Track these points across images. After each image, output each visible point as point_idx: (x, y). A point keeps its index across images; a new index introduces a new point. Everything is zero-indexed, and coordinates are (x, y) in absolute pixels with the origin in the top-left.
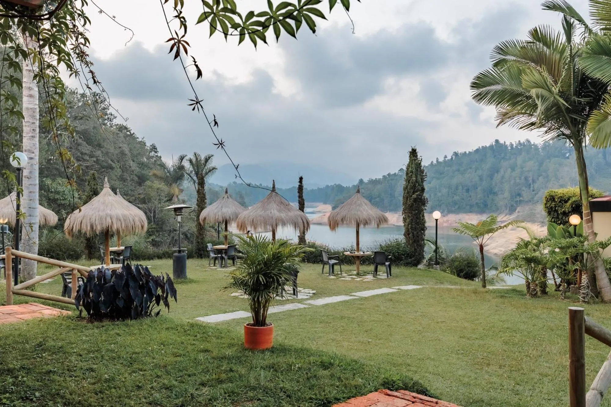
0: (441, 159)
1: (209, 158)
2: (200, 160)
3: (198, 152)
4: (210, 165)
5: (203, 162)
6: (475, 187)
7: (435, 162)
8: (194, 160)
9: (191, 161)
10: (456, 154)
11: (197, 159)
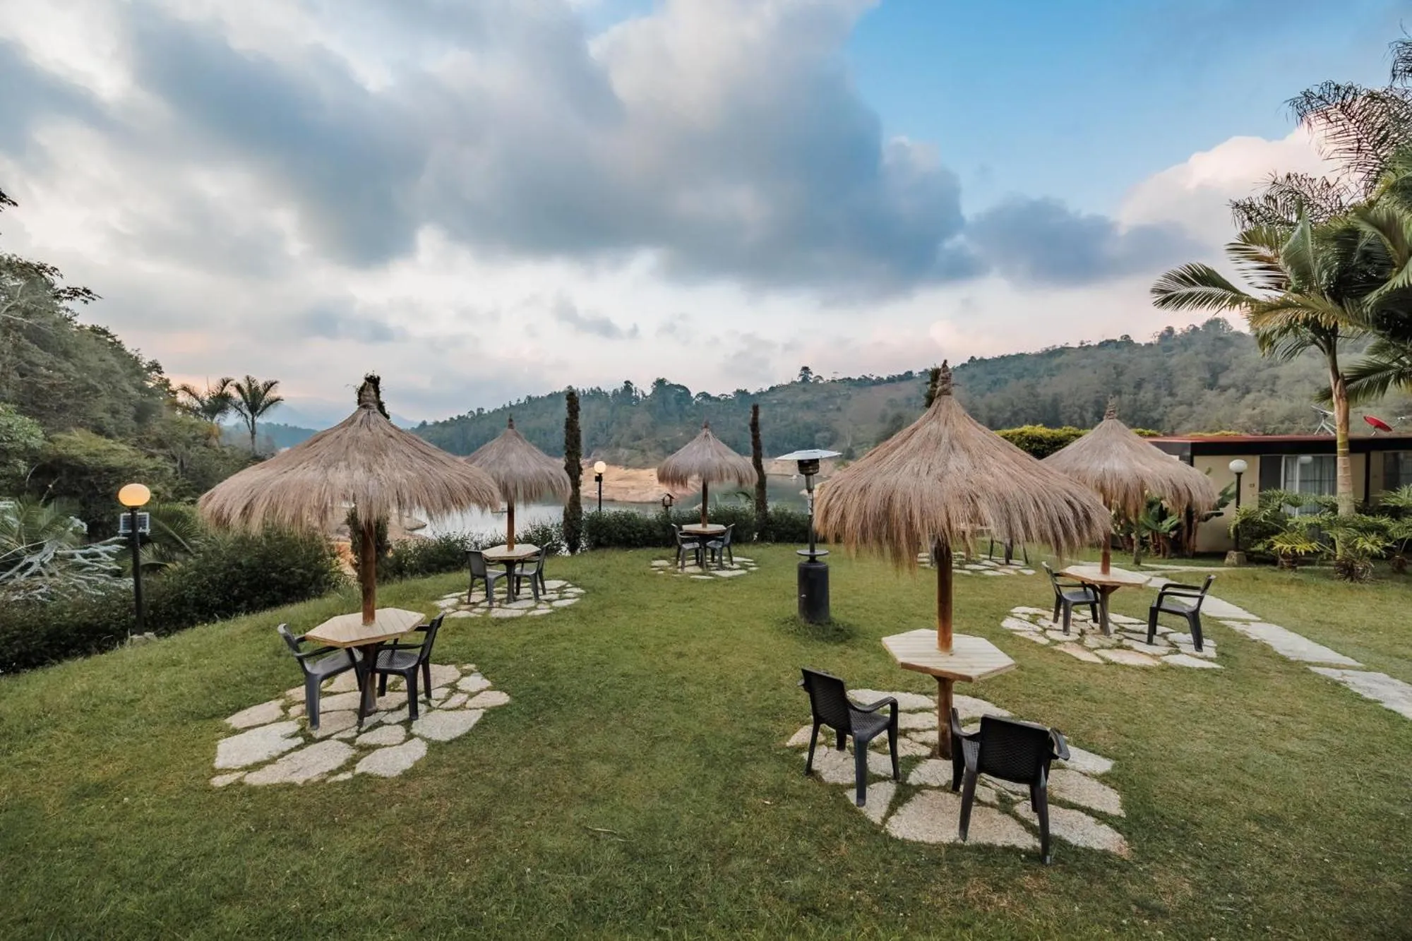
0: (514, 403)
1: (272, 384)
2: (257, 388)
3: (253, 376)
4: (272, 394)
5: (261, 390)
6: (553, 432)
7: (507, 405)
8: (245, 386)
9: (239, 387)
10: (529, 398)
11: (250, 385)
